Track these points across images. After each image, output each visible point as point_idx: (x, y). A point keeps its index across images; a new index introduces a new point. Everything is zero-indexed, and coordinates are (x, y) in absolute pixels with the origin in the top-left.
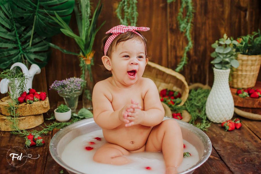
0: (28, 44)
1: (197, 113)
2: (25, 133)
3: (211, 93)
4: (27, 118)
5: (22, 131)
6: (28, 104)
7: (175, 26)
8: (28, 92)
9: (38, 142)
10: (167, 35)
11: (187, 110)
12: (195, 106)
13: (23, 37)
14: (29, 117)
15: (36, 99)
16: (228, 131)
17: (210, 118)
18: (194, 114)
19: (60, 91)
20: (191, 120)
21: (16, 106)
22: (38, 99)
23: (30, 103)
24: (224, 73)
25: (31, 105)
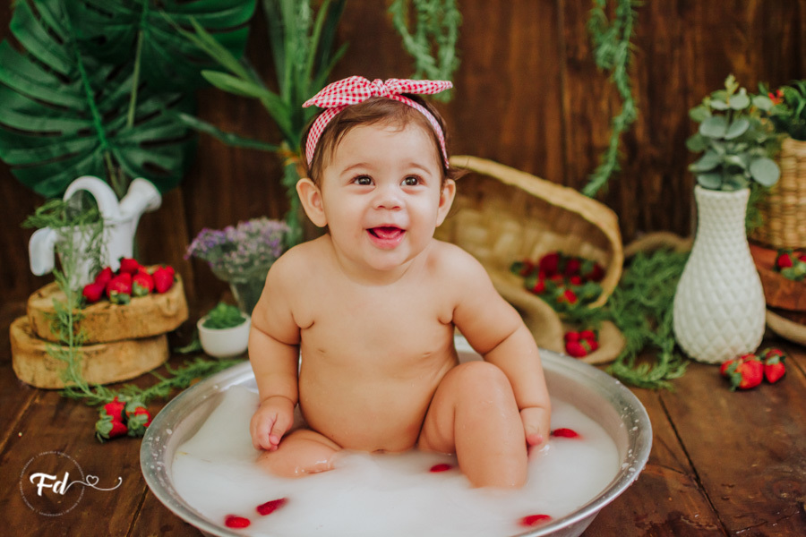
0: (121, 120)
1: (646, 330)
2: (102, 395)
3: (689, 266)
4: (112, 349)
5: (92, 388)
6: (114, 307)
7: (582, 52)
8: (115, 266)
9: (134, 424)
10: (559, 80)
11: (613, 320)
12: (642, 306)
13: (106, 97)
14: (119, 345)
15: (138, 290)
16: (739, 389)
17: (685, 345)
18: (634, 333)
19: (217, 264)
20: (626, 353)
21: (76, 311)
22: (147, 289)
23: (121, 303)
24: (727, 201)
25: (122, 307)
